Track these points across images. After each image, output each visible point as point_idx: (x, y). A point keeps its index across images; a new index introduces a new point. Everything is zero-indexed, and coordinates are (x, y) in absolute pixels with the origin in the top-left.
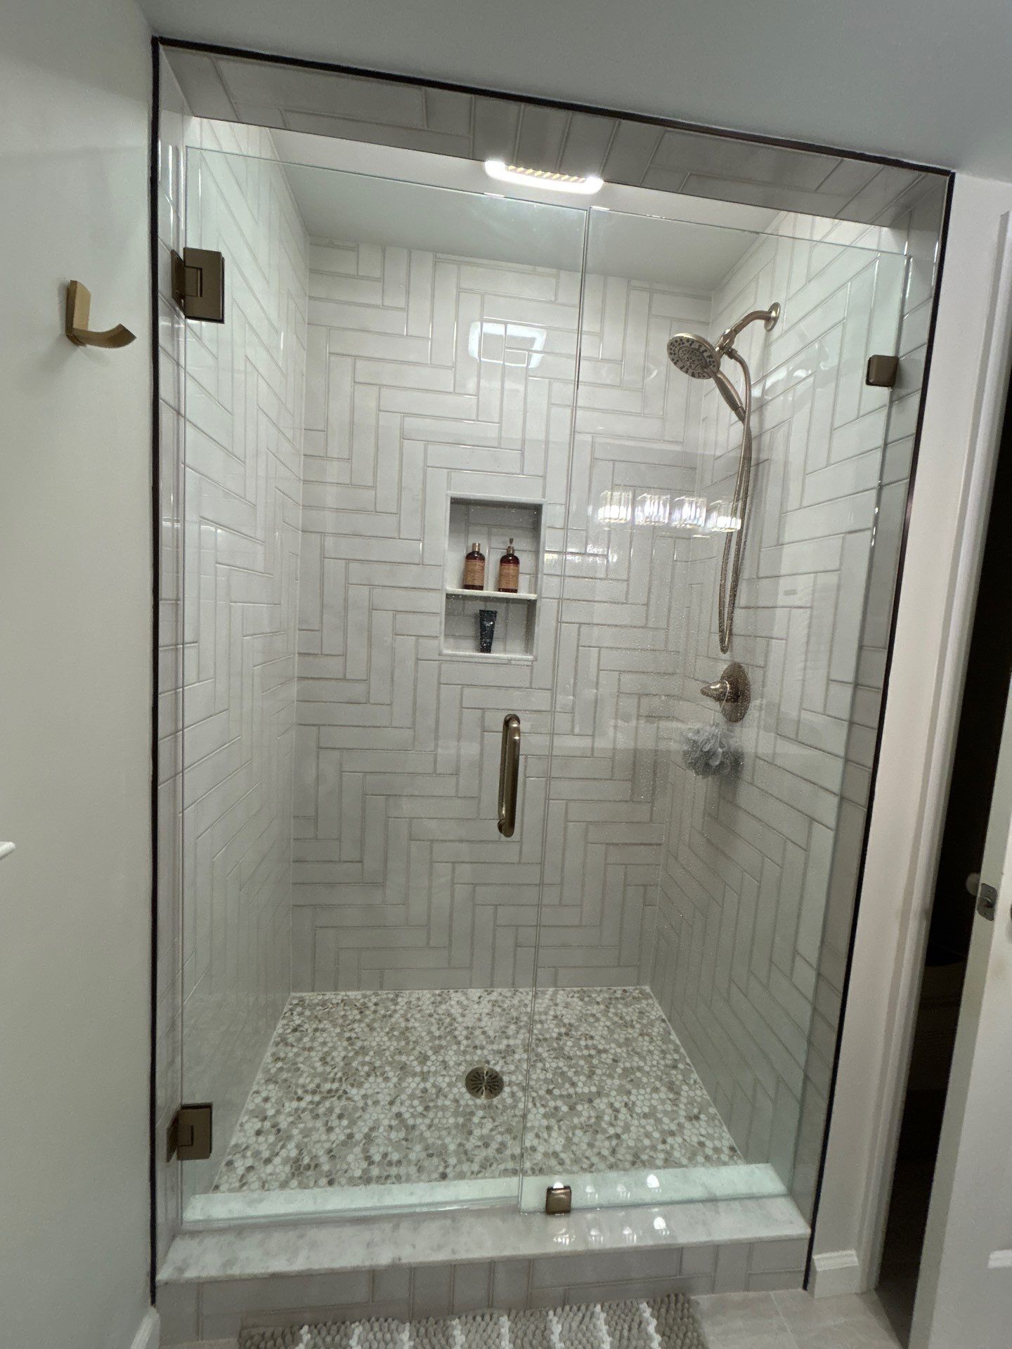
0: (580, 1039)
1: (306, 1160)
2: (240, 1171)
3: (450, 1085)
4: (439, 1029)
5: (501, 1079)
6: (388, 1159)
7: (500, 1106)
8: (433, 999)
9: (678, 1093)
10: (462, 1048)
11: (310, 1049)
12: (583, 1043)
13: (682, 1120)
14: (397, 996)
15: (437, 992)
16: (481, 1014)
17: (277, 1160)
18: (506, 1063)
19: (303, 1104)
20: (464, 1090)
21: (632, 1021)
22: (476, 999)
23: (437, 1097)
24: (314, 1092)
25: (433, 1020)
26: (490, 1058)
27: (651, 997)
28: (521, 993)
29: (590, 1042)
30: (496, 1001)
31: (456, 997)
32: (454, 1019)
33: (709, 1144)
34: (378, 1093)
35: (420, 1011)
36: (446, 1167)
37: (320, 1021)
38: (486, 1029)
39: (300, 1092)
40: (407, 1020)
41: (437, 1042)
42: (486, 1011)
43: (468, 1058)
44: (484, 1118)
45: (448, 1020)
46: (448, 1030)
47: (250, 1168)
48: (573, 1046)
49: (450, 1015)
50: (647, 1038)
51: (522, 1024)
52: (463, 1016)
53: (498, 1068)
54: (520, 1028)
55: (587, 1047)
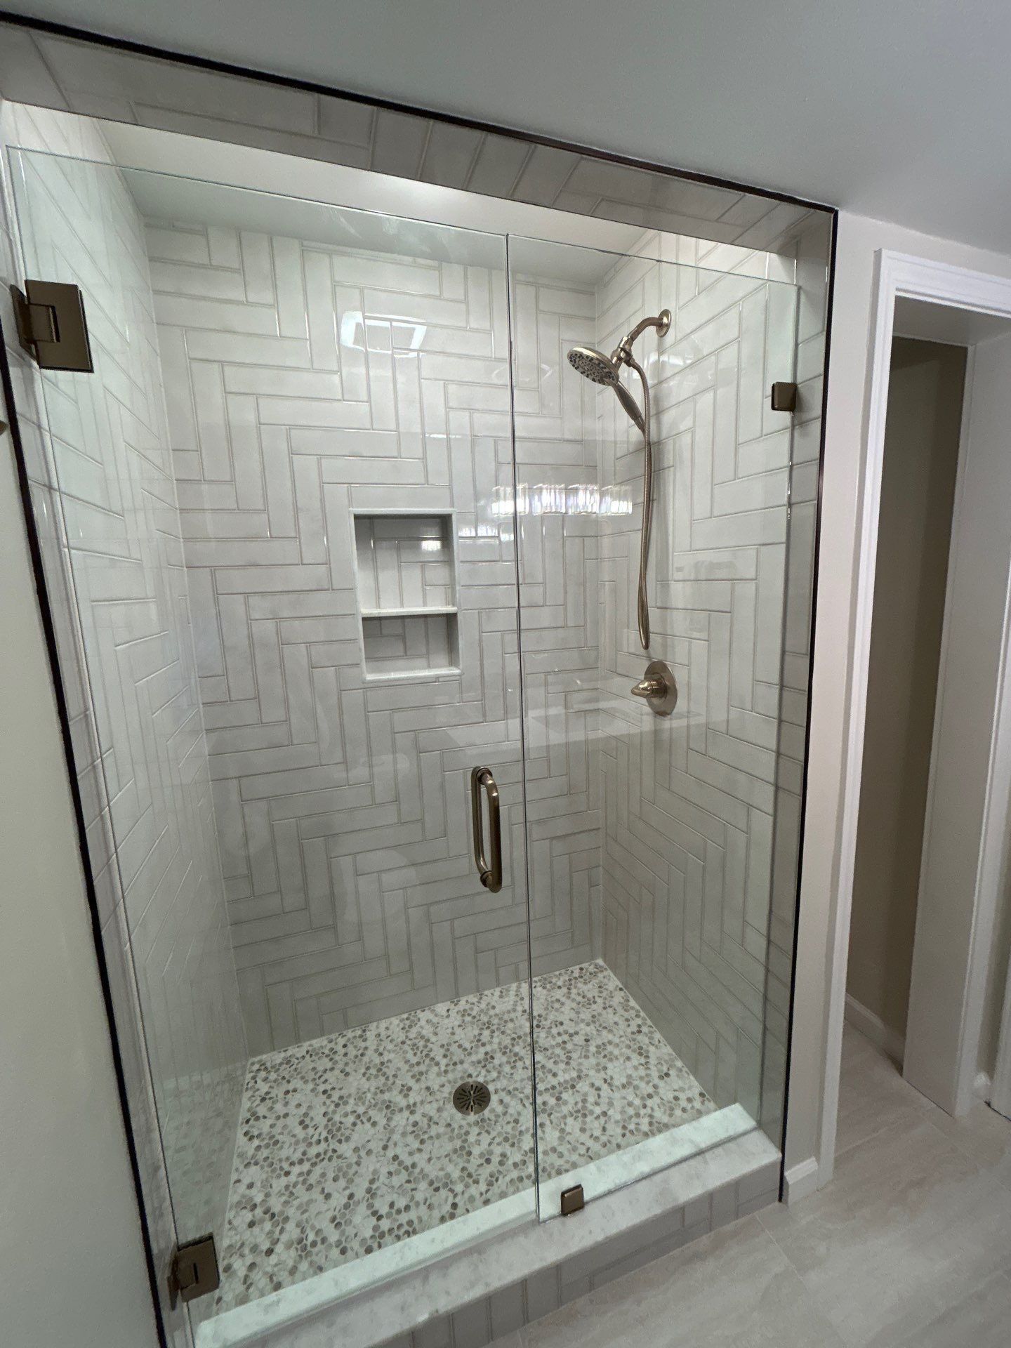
0: (551, 1028)
1: (311, 1237)
2: (242, 1272)
3: (439, 1110)
4: (415, 1054)
5: (487, 1089)
6: (395, 1208)
7: (493, 1118)
8: (402, 1026)
9: (647, 1057)
10: (443, 1068)
11: (286, 1115)
12: (554, 1031)
13: (656, 1081)
14: (364, 1031)
15: (405, 1016)
16: (453, 1028)
17: (279, 1248)
18: (488, 1071)
19: (293, 1178)
20: (454, 1111)
21: (594, 997)
22: (445, 1014)
23: (429, 1126)
24: (301, 1162)
25: (406, 1047)
26: (471, 1070)
27: (606, 969)
28: (487, 996)
29: (561, 1029)
30: (465, 1010)
31: (424, 1016)
32: (428, 1040)
33: (682, 1096)
34: (369, 1141)
35: (391, 1041)
36: (455, 1196)
37: (289, 1082)
38: (461, 1042)
39: (286, 1166)
40: (381, 1054)
41: (416, 1069)
42: (457, 1023)
43: (450, 1076)
44: (479, 1134)
45: (422, 1043)
46: (424, 1053)
47: (252, 1266)
48: (547, 1037)
49: (422, 1037)
50: (610, 1010)
51: (494, 1028)
52: (436, 1034)
53: (481, 1079)
54: (493, 1032)
55: (559, 1034)
